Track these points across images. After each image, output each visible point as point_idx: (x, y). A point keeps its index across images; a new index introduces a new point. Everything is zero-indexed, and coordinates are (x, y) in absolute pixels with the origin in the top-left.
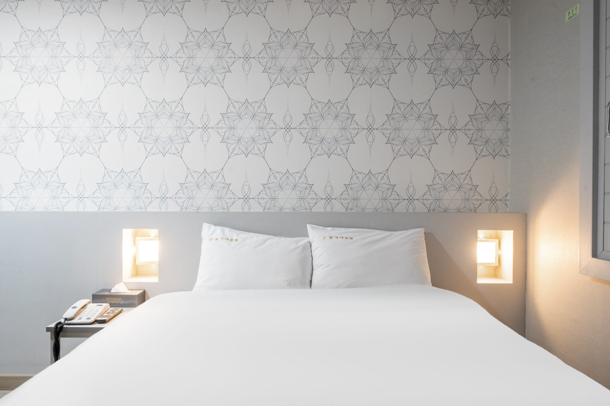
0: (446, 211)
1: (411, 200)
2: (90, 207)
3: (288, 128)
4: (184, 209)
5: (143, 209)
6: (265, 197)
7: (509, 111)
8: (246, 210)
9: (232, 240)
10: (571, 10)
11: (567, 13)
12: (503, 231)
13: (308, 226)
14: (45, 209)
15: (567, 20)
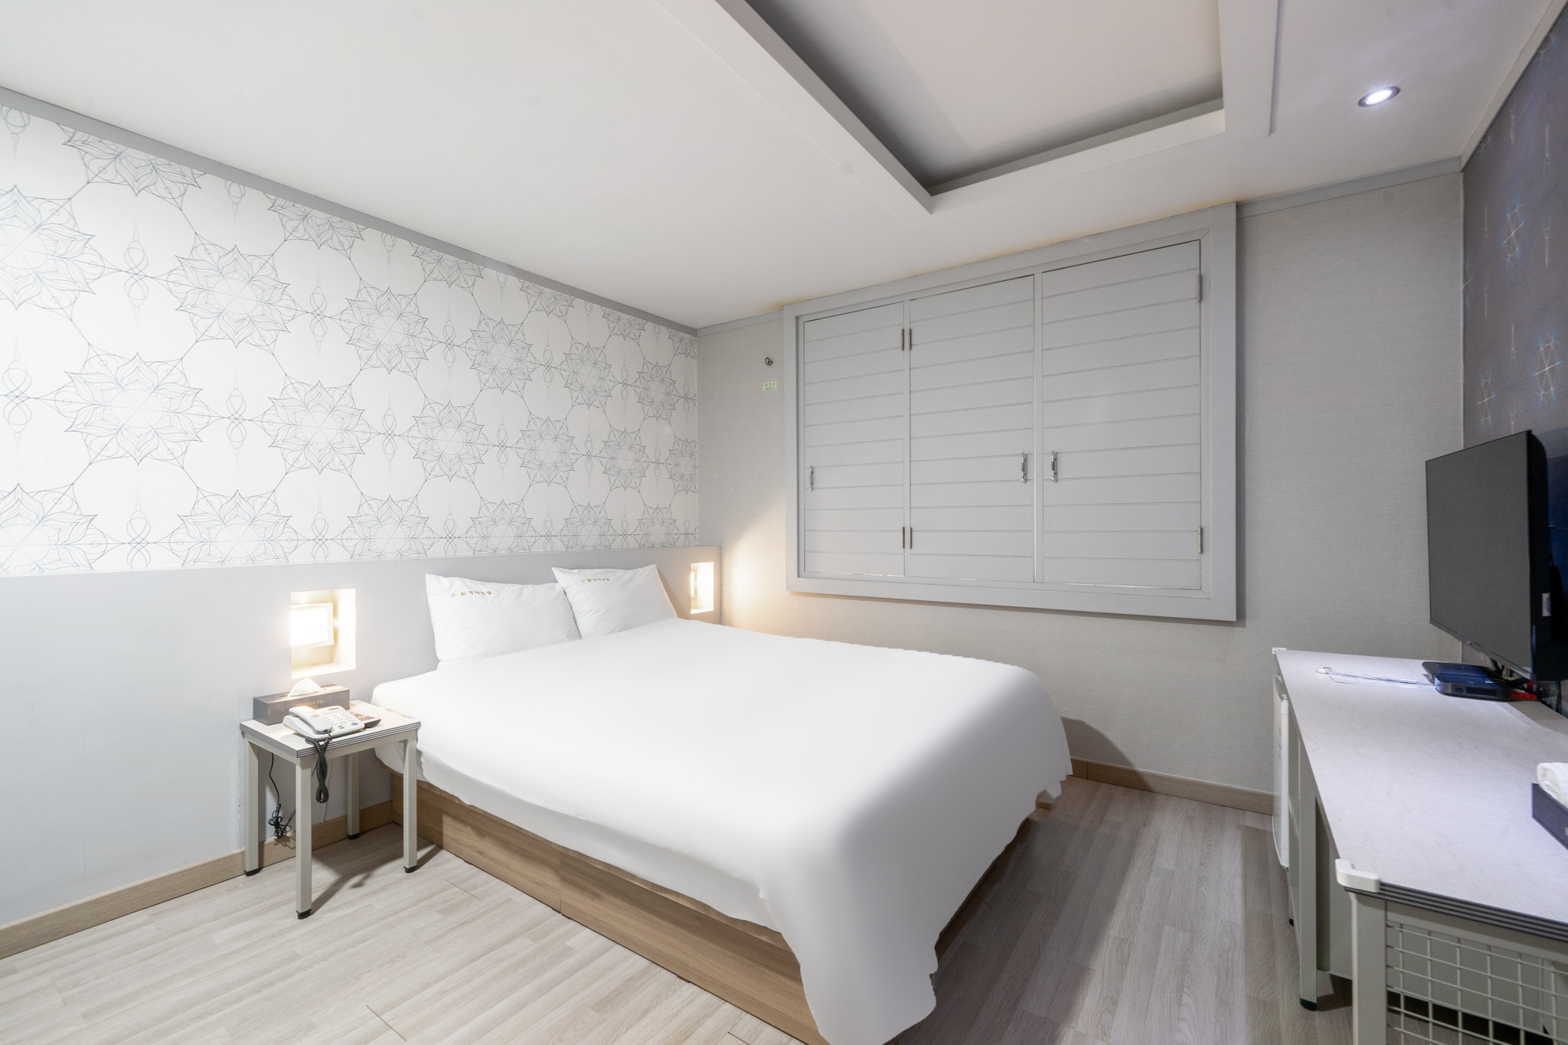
0: (653, 546)
1: (625, 535)
2: (163, 560)
3: (502, 446)
4: (357, 557)
5: (281, 559)
6: (476, 535)
7: (696, 449)
8: (450, 554)
9: (483, 593)
10: (768, 383)
11: (764, 384)
12: (699, 564)
13: (554, 569)
14: (38, 568)
15: (764, 390)
